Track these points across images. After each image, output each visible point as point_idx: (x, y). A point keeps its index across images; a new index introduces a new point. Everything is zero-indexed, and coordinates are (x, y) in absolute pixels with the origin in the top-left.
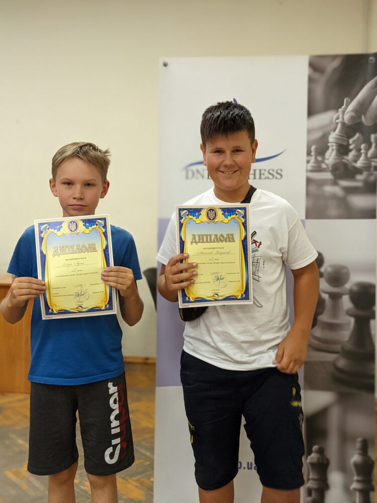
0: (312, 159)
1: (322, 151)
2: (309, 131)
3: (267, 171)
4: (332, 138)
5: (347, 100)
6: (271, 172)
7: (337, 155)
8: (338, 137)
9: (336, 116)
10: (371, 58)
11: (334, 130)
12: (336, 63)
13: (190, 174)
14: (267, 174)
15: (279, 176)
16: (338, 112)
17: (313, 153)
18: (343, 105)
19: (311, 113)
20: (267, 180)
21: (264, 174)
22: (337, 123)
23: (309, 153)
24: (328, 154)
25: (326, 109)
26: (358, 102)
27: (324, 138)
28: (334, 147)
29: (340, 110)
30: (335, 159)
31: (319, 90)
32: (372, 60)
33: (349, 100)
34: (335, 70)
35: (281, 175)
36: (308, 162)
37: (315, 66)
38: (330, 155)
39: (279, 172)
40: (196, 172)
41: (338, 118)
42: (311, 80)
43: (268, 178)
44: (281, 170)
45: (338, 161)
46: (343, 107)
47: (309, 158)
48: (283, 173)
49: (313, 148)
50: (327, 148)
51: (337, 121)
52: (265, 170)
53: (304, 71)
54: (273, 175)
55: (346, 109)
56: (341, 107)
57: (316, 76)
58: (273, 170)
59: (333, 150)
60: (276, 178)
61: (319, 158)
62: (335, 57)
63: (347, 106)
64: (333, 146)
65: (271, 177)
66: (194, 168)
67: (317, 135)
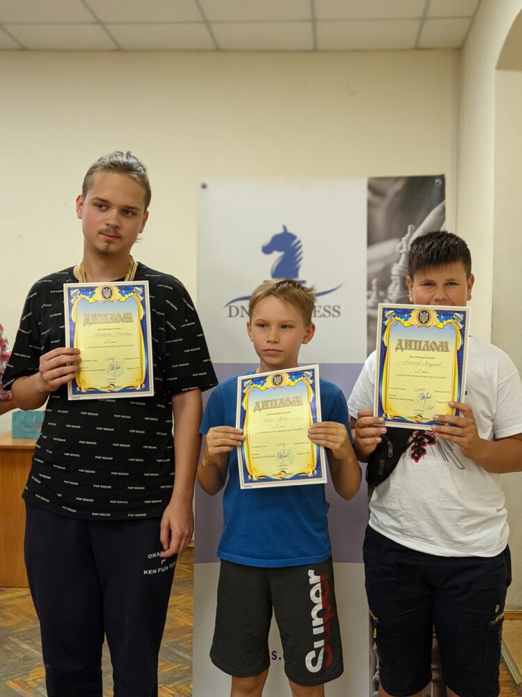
0: (374, 295)
1: (384, 285)
2: (369, 263)
3: (323, 307)
4: (396, 270)
5: (411, 227)
6: (327, 308)
7: (401, 290)
8: (404, 270)
9: (399, 245)
10: (437, 181)
11: (398, 261)
12: (399, 186)
13: (234, 311)
14: (322, 311)
15: (336, 314)
16: (401, 240)
17: (374, 288)
18: (406, 232)
19: (371, 241)
20: (323, 318)
21: (319, 311)
22: (401, 254)
23: (369, 288)
24: (390, 289)
25: (389, 236)
26: (423, 230)
27: (386, 271)
28: (398, 281)
29: (404, 239)
30: (400, 294)
31: (380, 216)
32: (438, 183)
33: (414, 227)
34: (397, 193)
35: (339, 313)
36: (369, 297)
37: (376, 188)
38: (394, 290)
39: (336, 308)
40: (240, 309)
41: (401, 248)
42: (370, 205)
43: (324, 316)
44: (339, 307)
45: (402, 296)
46: (407, 235)
47: (370, 293)
48: (340, 310)
49: (374, 282)
50: (390, 282)
51: (401, 251)
52: (320, 307)
53: (363, 195)
54: (329, 313)
55: (410, 237)
56: (404, 235)
57: (377, 200)
58: (330, 307)
59: (396, 284)
60: (333, 316)
61: (382, 293)
62: (397, 179)
63: (412, 234)
64: (396, 279)
65: (327, 314)
66: (238, 304)
67: (378, 267)
